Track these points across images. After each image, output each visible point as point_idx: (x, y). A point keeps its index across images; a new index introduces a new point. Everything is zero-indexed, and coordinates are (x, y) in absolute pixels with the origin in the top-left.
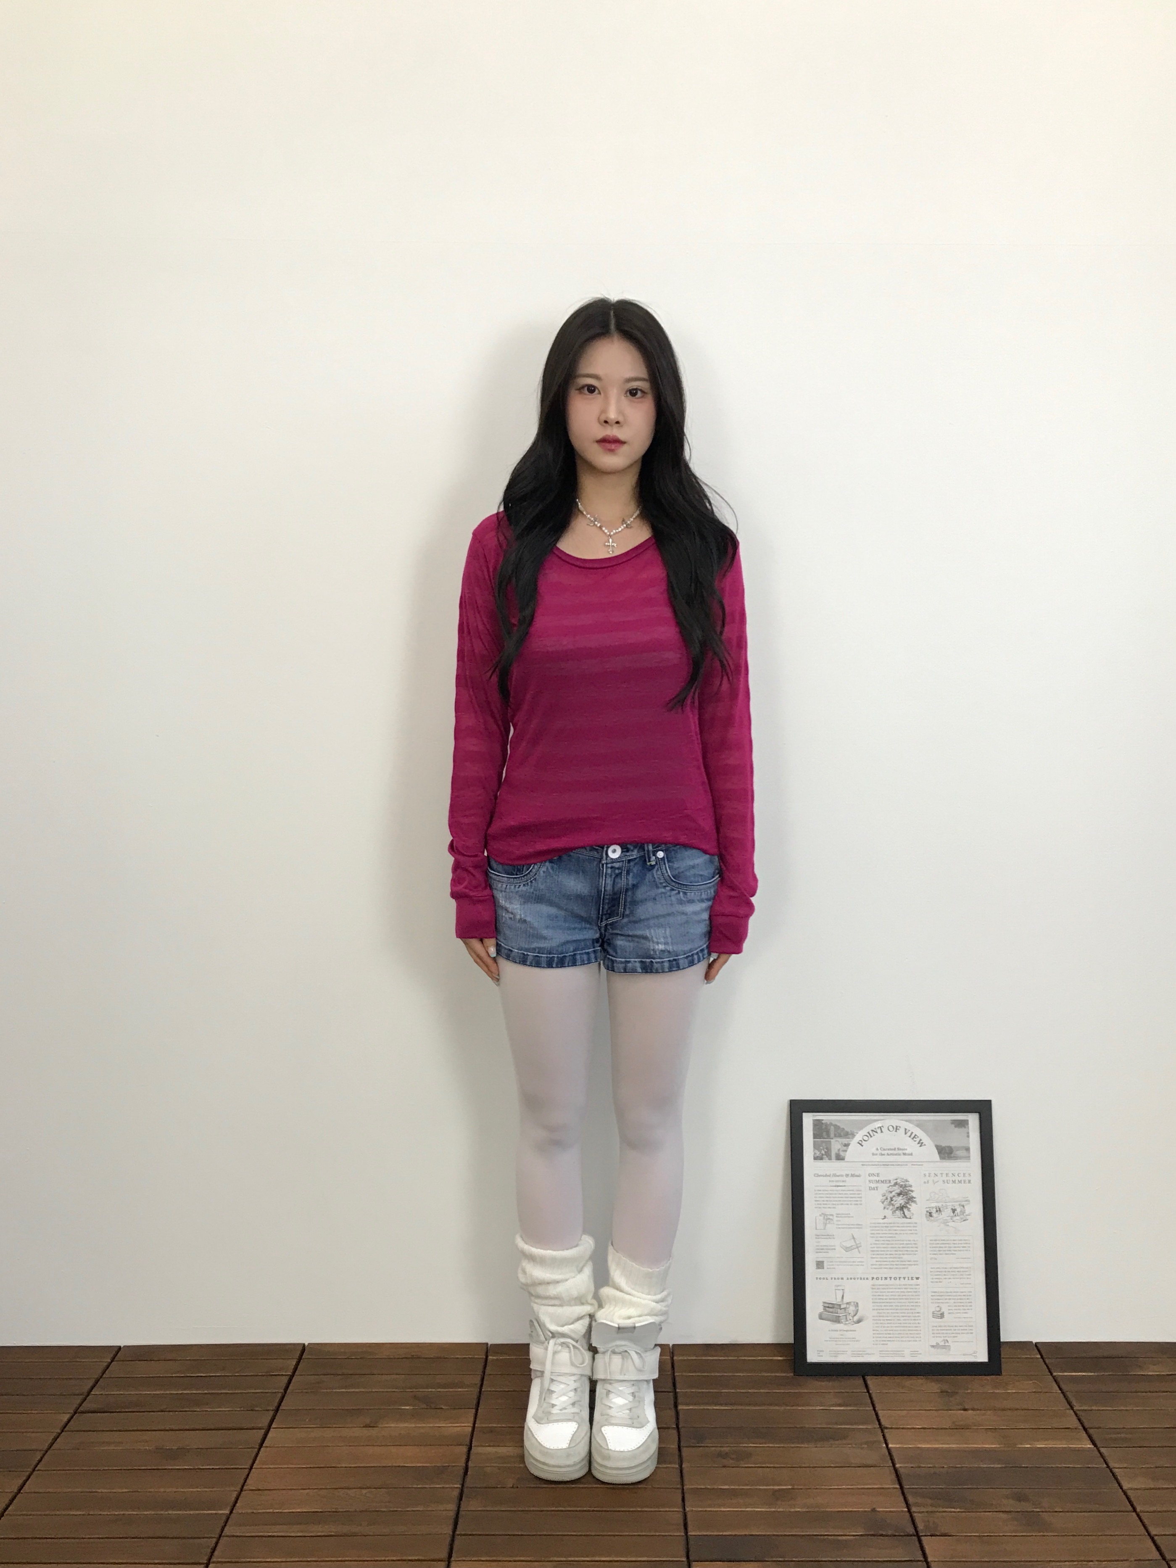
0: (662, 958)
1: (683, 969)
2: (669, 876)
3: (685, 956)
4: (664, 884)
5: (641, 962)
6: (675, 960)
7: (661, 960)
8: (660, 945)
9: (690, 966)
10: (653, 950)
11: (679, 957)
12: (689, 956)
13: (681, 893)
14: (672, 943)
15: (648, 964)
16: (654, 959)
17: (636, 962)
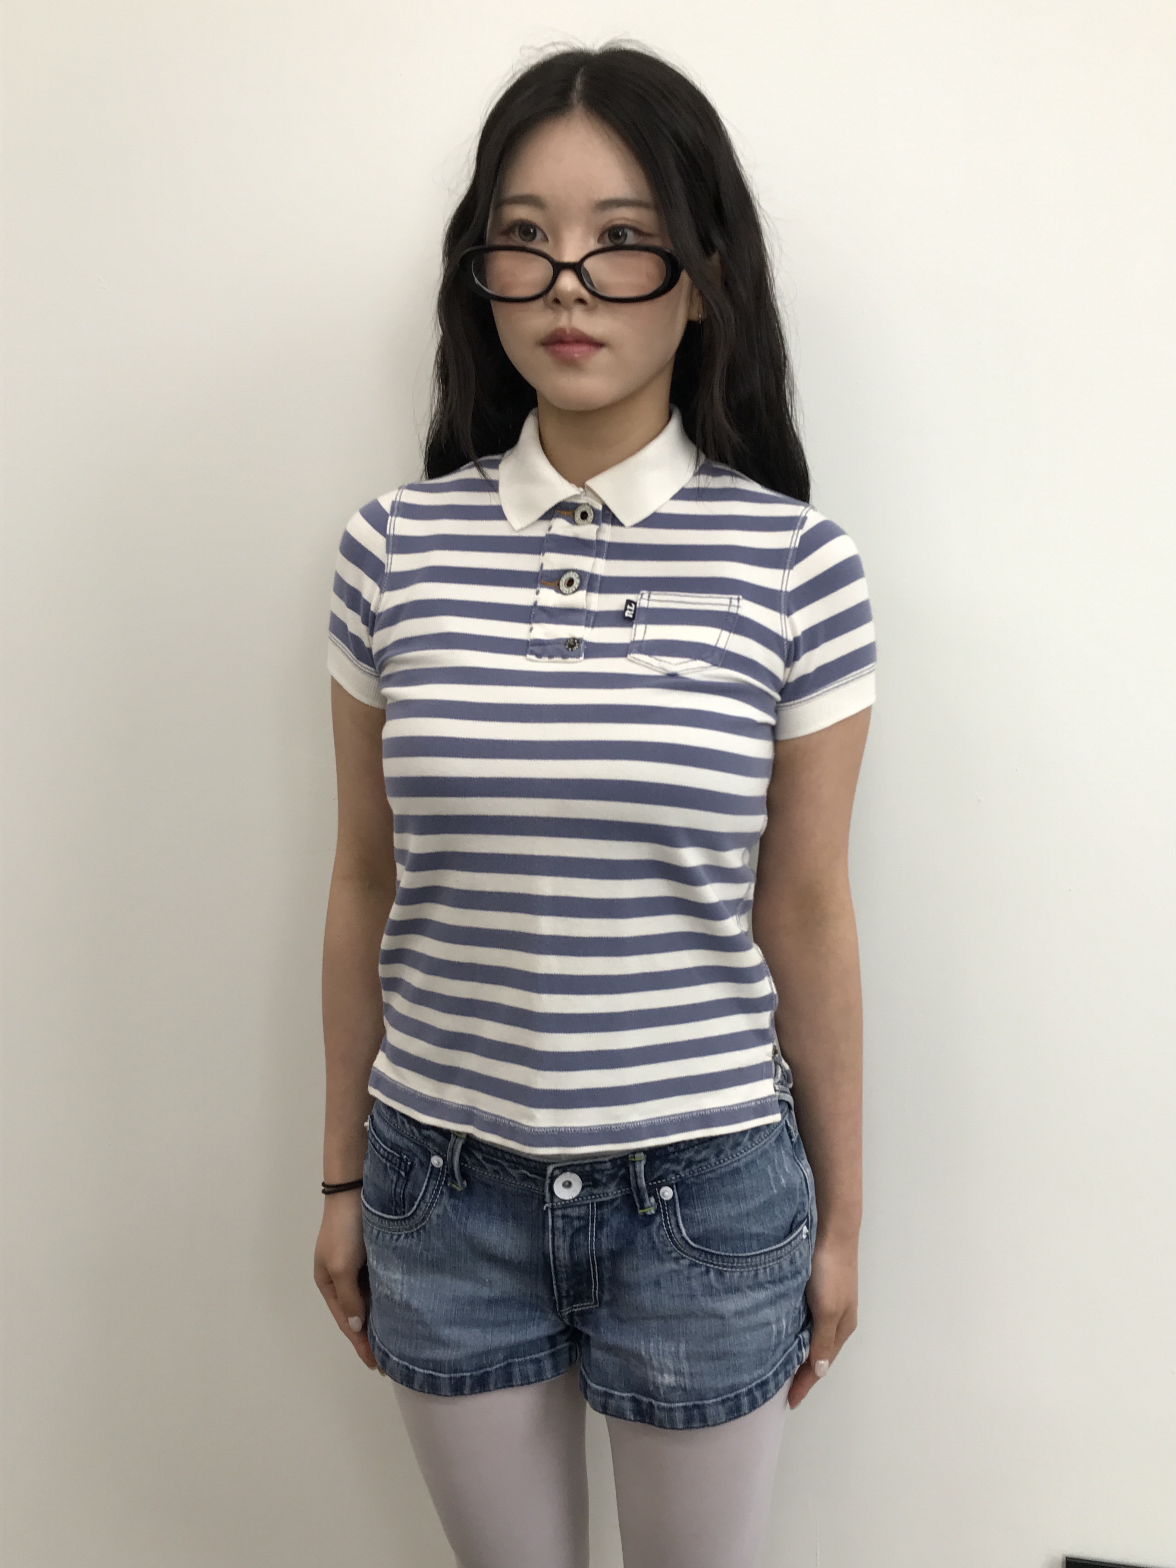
0: (670, 1402)
1: (714, 1425)
2: (683, 1238)
3: (719, 1399)
4: (674, 1255)
5: (633, 1399)
6: (695, 1406)
7: (669, 1405)
8: (666, 1376)
9: (730, 1420)
10: (654, 1383)
11: (706, 1402)
12: (728, 1399)
13: (712, 1274)
14: (691, 1374)
15: (644, 1407)
16: (656, 1399)
17: (623, 1398)
